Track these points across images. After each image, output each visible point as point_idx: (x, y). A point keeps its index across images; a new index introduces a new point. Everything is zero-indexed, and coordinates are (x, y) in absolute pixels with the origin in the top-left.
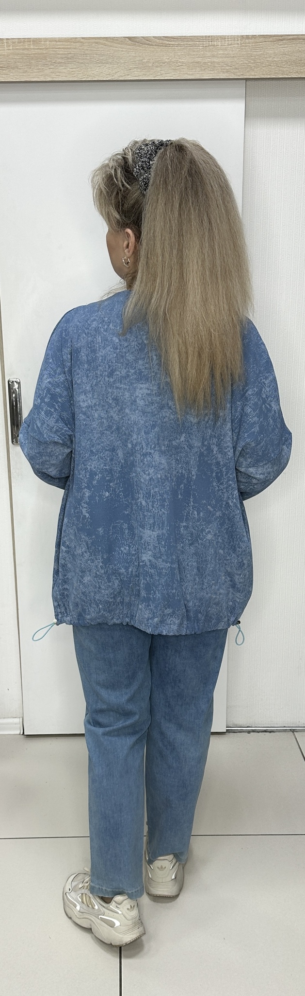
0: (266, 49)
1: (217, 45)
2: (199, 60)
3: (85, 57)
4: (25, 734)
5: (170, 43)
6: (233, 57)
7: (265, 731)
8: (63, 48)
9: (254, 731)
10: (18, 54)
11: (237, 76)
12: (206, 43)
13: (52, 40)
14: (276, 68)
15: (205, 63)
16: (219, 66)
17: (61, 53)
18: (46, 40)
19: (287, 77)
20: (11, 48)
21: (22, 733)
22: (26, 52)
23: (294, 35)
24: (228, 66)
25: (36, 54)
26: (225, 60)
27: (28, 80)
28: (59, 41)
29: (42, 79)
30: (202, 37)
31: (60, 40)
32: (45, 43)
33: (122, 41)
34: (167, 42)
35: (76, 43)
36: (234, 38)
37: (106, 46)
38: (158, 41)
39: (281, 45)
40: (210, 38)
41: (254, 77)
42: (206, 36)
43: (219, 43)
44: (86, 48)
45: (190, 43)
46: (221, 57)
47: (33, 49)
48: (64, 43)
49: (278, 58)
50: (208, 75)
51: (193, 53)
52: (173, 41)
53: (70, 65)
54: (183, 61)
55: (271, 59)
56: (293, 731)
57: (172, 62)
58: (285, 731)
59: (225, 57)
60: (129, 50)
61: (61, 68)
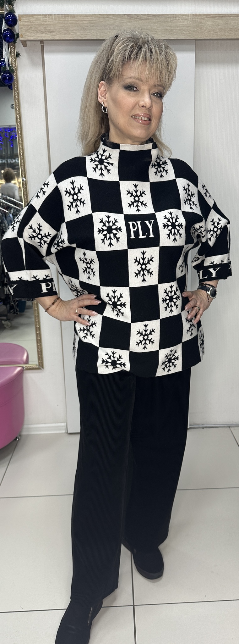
0: (208, 22)
1: (179, 20)
2: (168, 28)
3: (101, 26)
4: (68, 432)
6: (188, 26)
7: (213, 427)
8: (88, 20)
9: (206, 427)
10: (61, 24)
12: (172, 18)
13: (81, 15)
14: (213, 33)
15: (172, 30)
16: (180, 32)
17: (87, 23)
18: (78, 15)
20: (57, 20)
21: (66, 432)
22: (66, 22)
23: (223, 14)
24: (185, 32)
25: (72, 24)
27: (67, 39)
28: (86, 16)
29: (76, 38)
30: (170, 14)
32: (78, 17)
33: (122, 17)
34: (150, 18)
35: (96, 17)
36: (188, 15)
37: (113, 19)
38: (144, 17)
39: (216, 20)
40: (175, 15)
41: (200, 38)
42: (172, 14)
43: (180, 19)
44: (102, 21)
45: (163, 18)
46: (181, 27)
47: (70, 21)
48: (88, 17)
49: (214, 27)
50: (174, 37)
51: (164, 24)
52: (153, 17)
53: (92, 30)
54: (159, 28)
55: (210, 28)
56: (229, 427)
57: (153, 29)
58: (224, 427)
59: (184, 27)
60: (127, 22)
61: (87, 32)
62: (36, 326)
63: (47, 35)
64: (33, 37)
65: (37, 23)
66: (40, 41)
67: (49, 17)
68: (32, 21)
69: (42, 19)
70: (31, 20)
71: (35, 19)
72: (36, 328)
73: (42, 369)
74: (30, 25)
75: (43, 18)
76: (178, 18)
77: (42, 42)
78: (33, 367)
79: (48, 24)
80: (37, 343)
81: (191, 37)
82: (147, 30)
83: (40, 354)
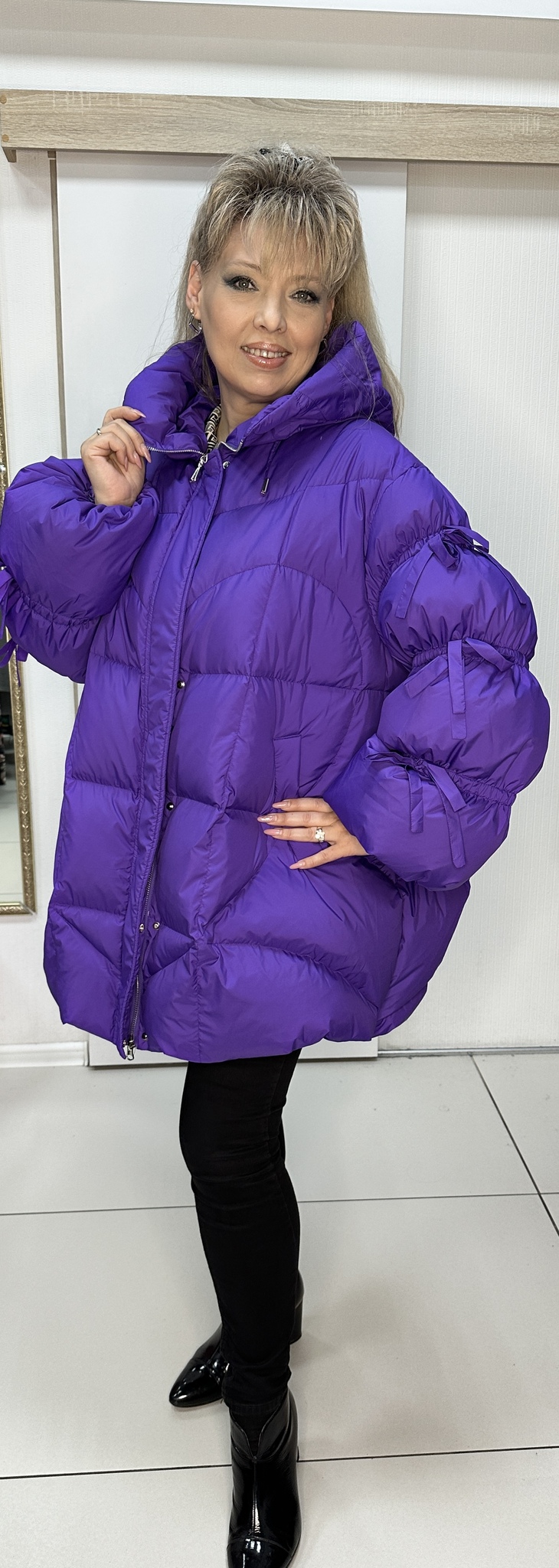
0: (438, 122)
1: (371, 115)
2: (346, 132)
3: (191, 122)
4: (91, 1064)
5: (309, 108)
6: (393, 131)
7: (433, 1055)
8: (161, 108)
9: (416, 1055)
10: (100, 113)
11: (397, 155)
12: (356, 111)
13: (146, 97)
14: (449, 148)
15: (354, 137)
16: (374, 142)
17: (159, 114)
18: (138, 96)
19: (464, 160)
20: (90, 105)
21: (86, 1064)
22: (109, 111)
23: (472, 106)
24: (386, 142)
25: (124, 114)
26: (382, 133)
27: (112, 148)
28: (157, 99)
29: (132, 148)
30: (352, 102)
31: (158, 97)
32: (138, 100)
33: (242, 103)
34: (304, 107)
35: (180, 102)
36: (394, 105)
37: (220, 108)
38: (291, 105)
39: (455, 118)
40: (362, 105)
41: (420, 158)
42: (356, 102)
43: (374, 112)
44: (193, 110)
45: (335, 110)
46: (376, 130)
47: (121, 108)
48: (164, 102)
49: (452, 134)
50: (359, 153)
51: (338, 123)
52: (312, 106)
53: (171, 131)
54: (325, 132)
55: (442, 136)
56: (471, 1055)
57: (312, 134)
58: (460, 1054)
59: (382, 131)
60: (252, 115)
61: (159, 134)
62: (21, 810)
63: (65, 139)
64: (30, 142)
65: (42, 110)
66: (48, 152)
67: (71, 98)
68: (32, 105)
69: (54, 101)
70: (29, 102)
71: (38, 101)
72: (21, 815)
73: (32, 914)
74: (25, 114)
75: (58, 98)
76: (368, 112)
77: (52, 152)
78: (11, 908)
79: (68, 114)
80: (23, 851)
81: (399, 156)
82: (298, 134)
83: (28, 878)
